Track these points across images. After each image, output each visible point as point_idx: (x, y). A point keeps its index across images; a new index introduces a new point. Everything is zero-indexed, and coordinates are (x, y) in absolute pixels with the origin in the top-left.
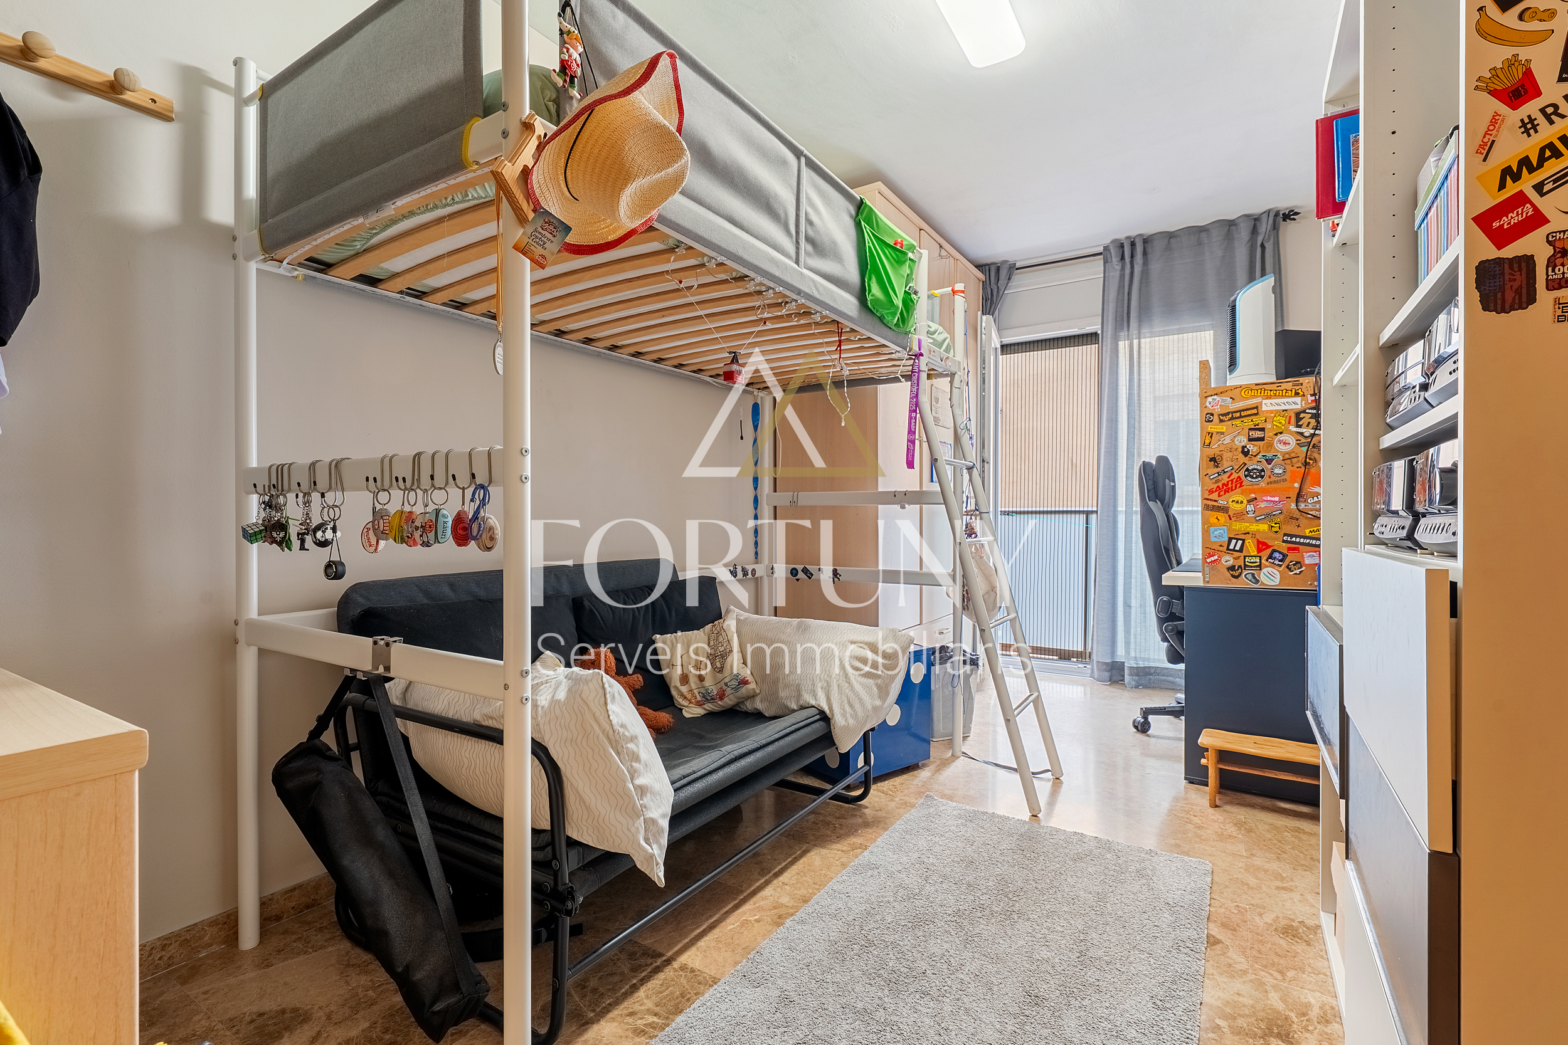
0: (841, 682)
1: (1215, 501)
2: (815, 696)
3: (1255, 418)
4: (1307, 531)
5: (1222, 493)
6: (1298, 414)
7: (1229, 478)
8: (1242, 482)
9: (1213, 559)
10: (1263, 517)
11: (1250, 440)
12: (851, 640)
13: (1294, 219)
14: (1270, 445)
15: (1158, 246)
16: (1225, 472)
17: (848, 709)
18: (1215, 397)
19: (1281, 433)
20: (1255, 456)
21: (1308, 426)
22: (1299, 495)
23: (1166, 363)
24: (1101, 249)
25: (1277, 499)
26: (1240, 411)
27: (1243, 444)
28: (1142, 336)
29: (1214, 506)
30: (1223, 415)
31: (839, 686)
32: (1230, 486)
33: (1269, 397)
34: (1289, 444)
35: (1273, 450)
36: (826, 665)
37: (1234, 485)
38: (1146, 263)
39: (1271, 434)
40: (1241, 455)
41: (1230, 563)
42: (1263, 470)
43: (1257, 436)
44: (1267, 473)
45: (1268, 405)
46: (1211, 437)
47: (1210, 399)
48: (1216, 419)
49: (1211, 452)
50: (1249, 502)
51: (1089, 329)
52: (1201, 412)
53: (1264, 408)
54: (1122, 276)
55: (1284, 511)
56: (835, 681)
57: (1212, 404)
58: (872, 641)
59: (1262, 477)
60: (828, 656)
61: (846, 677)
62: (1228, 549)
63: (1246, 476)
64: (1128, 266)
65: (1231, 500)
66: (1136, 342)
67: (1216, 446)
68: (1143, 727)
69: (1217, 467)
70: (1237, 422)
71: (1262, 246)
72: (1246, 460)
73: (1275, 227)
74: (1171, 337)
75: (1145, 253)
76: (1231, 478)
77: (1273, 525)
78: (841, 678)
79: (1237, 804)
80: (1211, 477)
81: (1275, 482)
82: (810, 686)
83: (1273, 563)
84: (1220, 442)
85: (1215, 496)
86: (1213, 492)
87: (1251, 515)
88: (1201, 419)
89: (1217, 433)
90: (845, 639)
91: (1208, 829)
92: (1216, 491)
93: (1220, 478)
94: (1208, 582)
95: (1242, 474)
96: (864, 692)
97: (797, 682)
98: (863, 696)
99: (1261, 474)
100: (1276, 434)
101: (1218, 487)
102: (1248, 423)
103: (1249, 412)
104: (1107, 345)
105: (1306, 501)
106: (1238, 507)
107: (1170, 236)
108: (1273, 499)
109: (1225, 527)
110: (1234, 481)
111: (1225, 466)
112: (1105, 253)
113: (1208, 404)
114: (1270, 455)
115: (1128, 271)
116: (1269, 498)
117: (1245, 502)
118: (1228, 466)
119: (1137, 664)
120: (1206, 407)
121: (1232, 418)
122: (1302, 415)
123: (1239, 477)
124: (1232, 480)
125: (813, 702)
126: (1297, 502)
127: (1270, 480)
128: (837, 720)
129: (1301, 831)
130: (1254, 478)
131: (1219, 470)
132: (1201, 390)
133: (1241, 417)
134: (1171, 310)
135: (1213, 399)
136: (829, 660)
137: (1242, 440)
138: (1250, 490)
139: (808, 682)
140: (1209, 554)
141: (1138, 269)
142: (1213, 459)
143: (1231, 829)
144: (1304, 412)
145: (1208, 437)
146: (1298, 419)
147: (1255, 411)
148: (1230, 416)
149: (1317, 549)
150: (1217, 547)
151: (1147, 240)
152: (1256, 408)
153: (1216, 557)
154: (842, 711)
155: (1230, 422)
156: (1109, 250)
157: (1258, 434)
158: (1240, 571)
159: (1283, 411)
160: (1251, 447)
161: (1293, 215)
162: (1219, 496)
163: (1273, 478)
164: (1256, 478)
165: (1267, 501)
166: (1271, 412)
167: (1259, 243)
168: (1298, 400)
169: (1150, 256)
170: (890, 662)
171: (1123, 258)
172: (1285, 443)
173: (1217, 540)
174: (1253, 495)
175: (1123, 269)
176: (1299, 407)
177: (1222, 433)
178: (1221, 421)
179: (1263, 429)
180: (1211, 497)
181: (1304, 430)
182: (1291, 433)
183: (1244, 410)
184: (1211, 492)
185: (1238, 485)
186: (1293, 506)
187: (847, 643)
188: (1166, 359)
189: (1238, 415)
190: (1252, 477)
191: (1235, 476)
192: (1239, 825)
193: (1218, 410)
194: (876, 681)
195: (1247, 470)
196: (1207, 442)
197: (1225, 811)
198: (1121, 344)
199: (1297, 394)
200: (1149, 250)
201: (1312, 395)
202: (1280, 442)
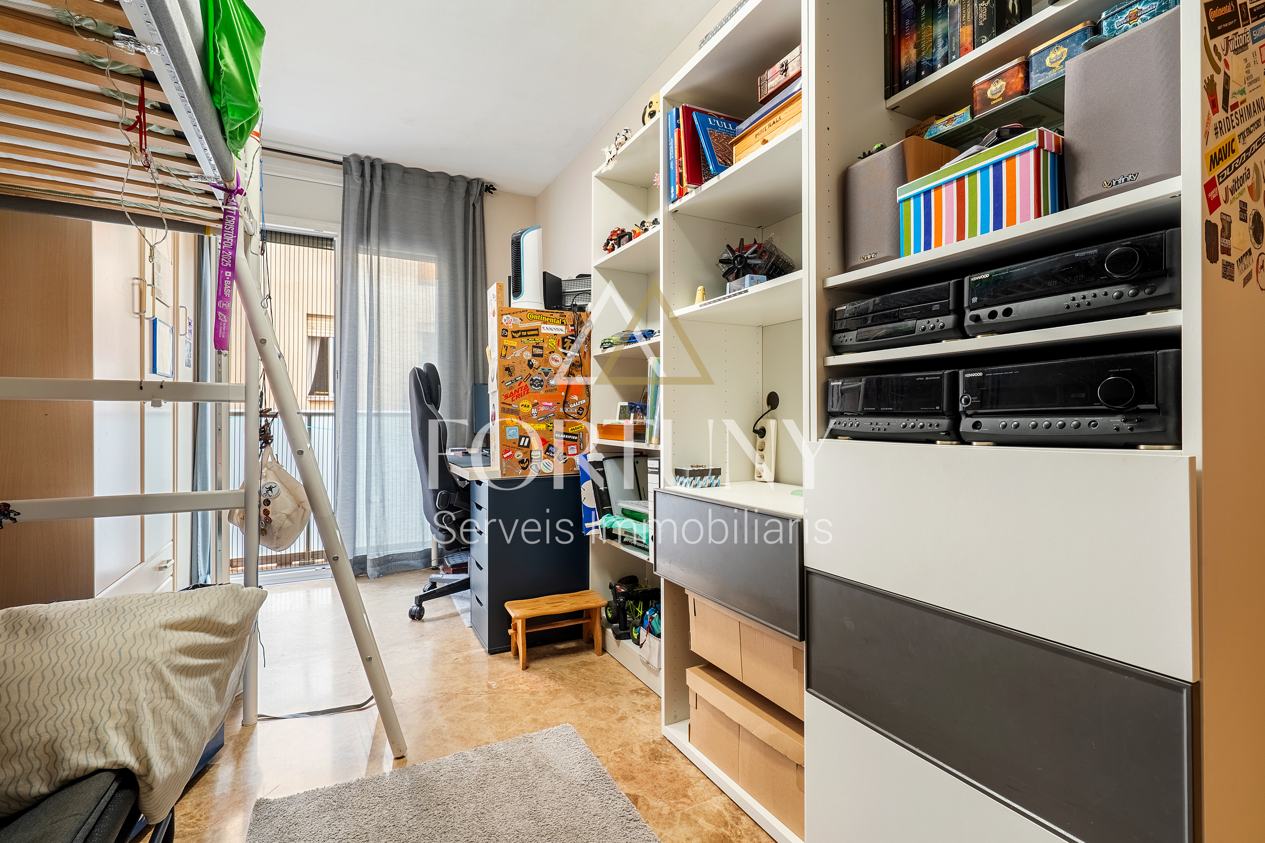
0: (157, 701)
1: (510, 405)
2: (101, 747)
3: (536, 338)
4: (570, 429)
5: (515, 398)
6: (563, 339)
7: (519, 385)
8: (528, 390)
9: (508, 454)
10: (543, 418)
11: (534, 355)
12: (163, 622)
13: (492, 193)
14: (547, 361)
15: (396, 175)
16: (516, 381)
17: (174, 743)
18: (509, 316)
19: (553, 352)
20: (537, 369)
21: (569, 348)
22: (565, 402)
23: (401, 282)
24: (341, 159)
25: (551, 404)
26: (527, 331)
27: (529, 358)
28: (380, 254)
29: (509, 409)
30: (515, 332)
31: (153, 711)
32: (520, 393)
33: (545, 323)
34: (558, 361)
35: (548, 365)
36: (119, 681)
37: (523, 392)
38: (384, 188)
39: (547, 352)
40: (527, 367)
41: (520, 457)
42: (542, 381)
43: (538, 353)
44: (545, 384)
45: (545, 329)
46: (506, 350)
47: (505, 317)
48: (509, 334)
49: (508, 362)
50: (534, 405)
51: (326, 233)
52: (499, 327)
53: (543, 331)
54: (362, 192)
55: (556, 414)
56: (145, 705)
57: (506, 322)
58: (204, 614)
59: (542, 386)
60: (121, 666)
61: (166, 691)
62: (519, 446)
63: (531, 385)
64: (368, 184)
65: (521, 404)
66: (375, 258)
67: (510, 358)
68: (417, 615)
69: (511, 375)
70: (525, 339)
71: (474, 205)
72: (531, 371)
73: (481, 195)
74: (405, 261)
75: (383, 178)
76: (521, 386)
77: (549, 425)
78: (157, 695)
79: (536, 659)
80: (507, 384)
81: (550, 391)
82: (85, 734)
83: (549, 455)
84: (513, 355)
85: (509, 401)
86: (508, 397)
87: (535, 417)
88: (498, 334)
89: (511, 347)
90: (150, 625)
91: (538, 692)
92: (510, 396)
93: (513, 385)
94: (505, 475)
95: (528, 383)
96: (197, 700)
97: (45, 737)
98: (197, 709)
99: (540, 383)
100: (550, 353)
101: (512, 393)
102: (532, 341)
103: (532, 333)
104: (347, 253)
105: (569, 406)
106: (525, 410)
107: (406, 171)
108: (549, 404)
109: (517, 427)
110: (523, 388)
111: (517, 376)
112: (345, 164)
113: (503, 321)
114: (546, 369)
115: (367, 190)
116: (546, 404)
117: (531, 406)
118: (519, 375)
119: (378, 554)
120: (502, 323)
121: (521, 336)
122: (566, 340)
123: (526, 385)
124: (521, 388)
125: (98, 761)
126: (564, 406)
127: (547, 389)
128: (158, 773)
129: (587, 664)
130: (536, 387)
131: (512, 378)
132: (499, 308)
133: (527, 335)
134: (406, 238)
135: (508, 318)
136: (124, 672)
137: (528, 355)
138: (534, 396)
139: (80, 728)
140: (506, 450)
141: (377, 191)
142: (508, 369)
143: (552, 685)
144: (567, 337)
145: (504, 349)
146: (564, 343)
147: (536, 332)
148: (520, 334)
149: (576, 443)
150: (511, 445)
151: (386, 167)
152: (537, 330)
153: (510, 453)
154: (164, 752)
155: (520, 339)
156: (349, 163)
157: (538, 351)
158: (527, 463)
159: (555, 335)
160: (535, 362)
161: (492, 189)
162: (513, 401)
163: (549, 388)
164: (538, 387)
165: (545, 406)
166: (547, 334)
167: (471, 203)
168: (563, 327)
169: (387, 182)
170: (233, 639)
171: (362, 175)
172: (556, 361)
173: (512, 438)
174: (536, 401)
175: (363, 186)
176: (564, 333)
177: (514, 347)
178: (513, 337)
179: (542, 348)
180: (506, 401)
181: (567, 352)
182: (559, 352)
183: (529, 330)
184: (507, 397)
185: (526, 392)
186: (561, 410)
187: (157, 630)
188: (401, 279)
189: (525, 333)
190: (535, 386)
191: (523, 384)
192: (552, 676)
193: (511, 327)
194: (213, 675)
195: (532, 380)
196: (504, 353)
197: (534, 669)
198: (361, 256)
199: (562, 323)
200: (387, 177)
201: (571, 326)
202: (553, 359)
